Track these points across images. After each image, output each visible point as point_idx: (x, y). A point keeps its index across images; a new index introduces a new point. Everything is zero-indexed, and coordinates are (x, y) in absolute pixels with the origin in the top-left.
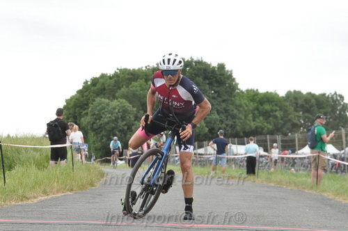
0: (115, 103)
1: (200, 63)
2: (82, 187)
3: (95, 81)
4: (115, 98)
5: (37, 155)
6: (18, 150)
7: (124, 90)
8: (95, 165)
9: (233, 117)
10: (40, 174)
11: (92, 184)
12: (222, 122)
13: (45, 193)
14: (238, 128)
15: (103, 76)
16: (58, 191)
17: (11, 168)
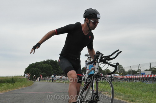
0: (35, 69)
1: (52, 60)
2: (29, 86)
3: (31, 65)
4: (35, 68)
5: (20, 80)
6: (16, 79)
7: (37, 66)
8: (32, 81)
9: (59, 70)
10: (21, 83)
11: (31, 85)
12: (56, 71)
13: (22, 87)
14: (60, 73)
15: (33, 64)
16: (24, 87)
17: (15, 82)
